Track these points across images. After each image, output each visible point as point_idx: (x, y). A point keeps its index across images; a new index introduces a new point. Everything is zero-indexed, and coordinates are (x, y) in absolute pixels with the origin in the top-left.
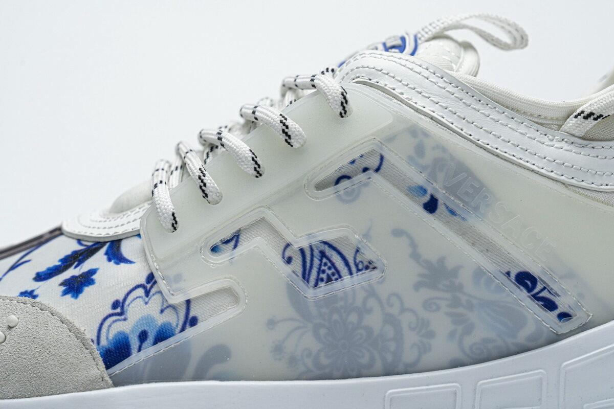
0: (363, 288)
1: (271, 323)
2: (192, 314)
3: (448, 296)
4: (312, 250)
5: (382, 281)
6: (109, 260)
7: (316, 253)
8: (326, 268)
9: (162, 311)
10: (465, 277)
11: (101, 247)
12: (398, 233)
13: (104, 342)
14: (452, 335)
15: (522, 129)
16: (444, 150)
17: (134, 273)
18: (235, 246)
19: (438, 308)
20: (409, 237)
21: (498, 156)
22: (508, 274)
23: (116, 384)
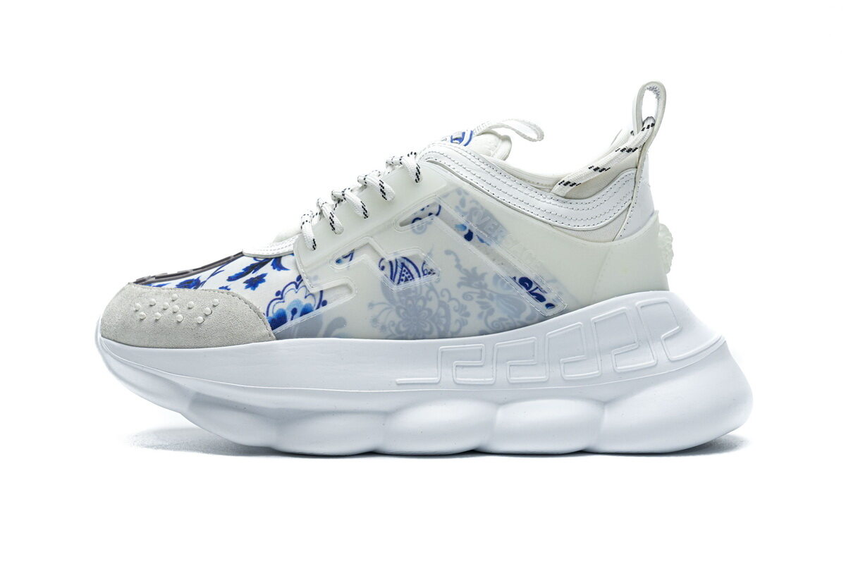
0: (426, 285)
1: (371, 305)
2: (324, 299)
3: (478, 291)
4: (397, 262)
5: (438, 281)
6: (274, 268)
7: (399, 264)
8: (405, 273)
9: (306, 297)
10: (488, 280)
11: (269, 261)
12: (448, 252)
13: (271, 315)
14: (480, 315)
15: (526, 191)
16: (477, 203)
17: (290, 275)
18: (351, 260)
19: (472, 298)
20: (455, 255)
21: (510, 207)
22: (515, 278)
23: (277, 339)
